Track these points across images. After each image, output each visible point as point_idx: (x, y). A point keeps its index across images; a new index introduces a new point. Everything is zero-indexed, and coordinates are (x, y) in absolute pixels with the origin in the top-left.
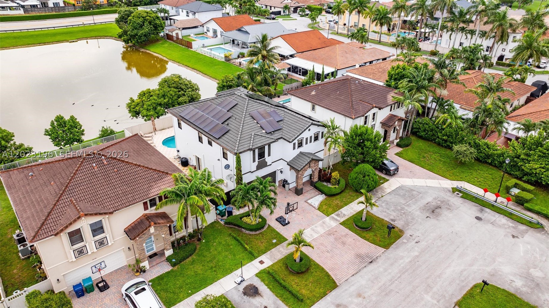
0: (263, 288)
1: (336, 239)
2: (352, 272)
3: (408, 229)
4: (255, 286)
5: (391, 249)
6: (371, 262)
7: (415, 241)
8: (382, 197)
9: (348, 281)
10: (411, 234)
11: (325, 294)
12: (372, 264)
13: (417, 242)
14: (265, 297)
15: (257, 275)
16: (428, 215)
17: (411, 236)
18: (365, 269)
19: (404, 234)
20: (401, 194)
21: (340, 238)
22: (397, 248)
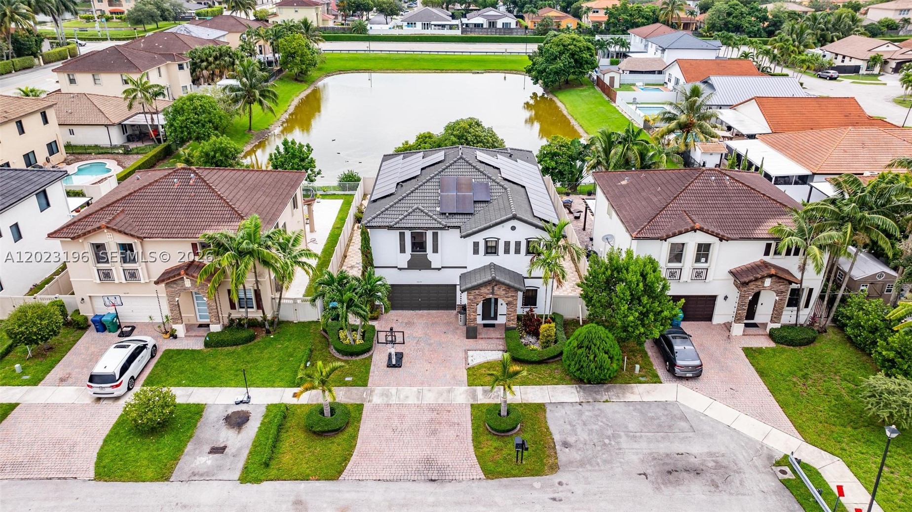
0: (254, 425)
1: (432, 421)
2: (383, 475)
3: (573, 471)
4: (248, 417)
5: (495, 482)
6: (432, 480)
7: (556, 495)
8: (607, 401)
9: (361, 482)
10: (564, 481)
11: (306, 478)
12: (429, 484)
13: (554, 499)
14: (240, 435)
15: (269, 405)
16: (649, 471)
17: (560, 483)
18: (409, 485)
19: (552, 474)
20: (650, 415)
21: (439, 423)
22: (506, 486)
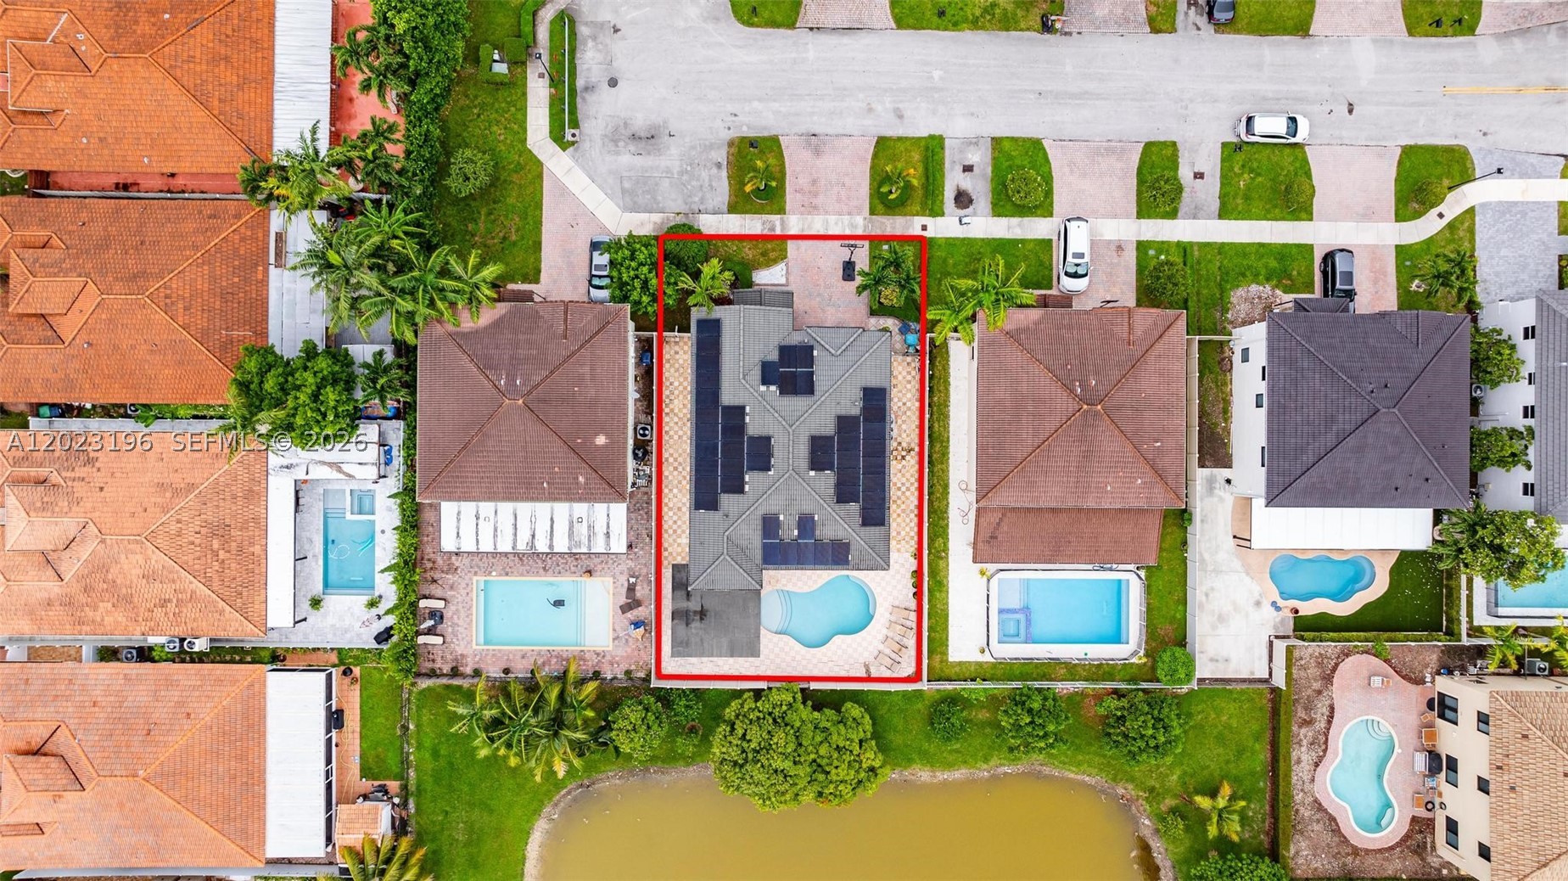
0: (949, 194)
2: (847, 140)
3: (718, 140)
4: (956, 202)
5: (772, 133)
6: (814, 135)
7: (734, 118)
8: (678, 214)
9: (862, 134)
10: (727, 130)
11: (900, 139)
12: (817, 132)
13: (735, 115)
14: (956, 183)
15: (943, 215)
16: (667, 138)
17: (729, 128)
18: (830, 131)
19: (733, 138)
20: (649, 197)
21: (810, 192)
22: (765, 128)
